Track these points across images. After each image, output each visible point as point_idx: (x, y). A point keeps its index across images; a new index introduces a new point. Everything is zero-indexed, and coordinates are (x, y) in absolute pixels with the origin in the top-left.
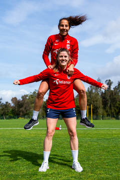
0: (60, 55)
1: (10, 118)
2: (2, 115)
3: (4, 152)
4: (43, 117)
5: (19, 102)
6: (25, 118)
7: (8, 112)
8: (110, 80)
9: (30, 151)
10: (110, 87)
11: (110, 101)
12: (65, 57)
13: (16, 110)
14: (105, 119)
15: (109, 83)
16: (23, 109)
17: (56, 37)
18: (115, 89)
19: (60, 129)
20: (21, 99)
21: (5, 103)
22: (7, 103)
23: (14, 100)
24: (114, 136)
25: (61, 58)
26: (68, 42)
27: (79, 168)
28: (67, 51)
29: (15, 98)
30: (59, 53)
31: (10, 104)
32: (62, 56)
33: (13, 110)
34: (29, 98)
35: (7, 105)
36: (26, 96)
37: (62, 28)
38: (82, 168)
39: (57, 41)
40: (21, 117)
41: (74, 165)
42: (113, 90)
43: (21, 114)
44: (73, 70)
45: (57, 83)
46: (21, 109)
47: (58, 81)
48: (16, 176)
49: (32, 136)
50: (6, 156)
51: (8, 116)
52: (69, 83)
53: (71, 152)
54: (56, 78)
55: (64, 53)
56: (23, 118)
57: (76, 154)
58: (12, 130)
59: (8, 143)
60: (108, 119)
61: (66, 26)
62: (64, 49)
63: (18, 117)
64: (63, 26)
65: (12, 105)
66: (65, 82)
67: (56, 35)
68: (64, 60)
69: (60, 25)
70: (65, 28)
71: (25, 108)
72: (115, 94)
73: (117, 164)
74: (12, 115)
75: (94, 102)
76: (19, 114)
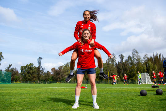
0: (84, 33)
1: (51, 82)
2: (45, 81)
3: (48, 99)
4: (74, 82)
5: (57, 71)
6: (61, 82)
7: (49, 78)
8: (122, 55)
9: (65, 98)
10: (122, 59)
11: (122, 70)
12: (88, 34)
13: (55, 77)
14: (119, 83)
15: (122, 57)
16: (60, 76)
17: (82, 22)
18: (126, 61)
19: (86, 88)
20: (58, 69)
21: (47, 72)
22: (48, 72)
23: (53, 69)
24: (123, 91)
25: (85, 35)
26: (89, 25)
27: (97, 107)
28: (89, 30)
29: (54, 68)
30: (83, 32)
31: (50, 72)
32: (85, 34)
33: (53, 77)
34: (64, 69)
35: (48, 73)
36: (61, 67)
37: (85, 16)
38: (98, 107)
39: (82, 25)
40: (59, 82)
41: (94, 105)
42: (124, 62)
43: (58, 79)
44: (94, 43)
45: (83, 51)
46: (58, 76)
47: (83, 50)
48: (57, 110)
49: (67, 91)
50: (49, 101)
51: (49, 81)
52: (91, 51)
53: (92, 97)
54: (82, 48)
55: (87, 32)
56: (59, 83)
57: (95, 97)
58: (52, 88)
59: (50, 95)
60: (121, 83)
61: (88, 15)
62: (87, 29)
63: (56, 82)
64: (86, 15)
65: (52, 73)
66: (88, 51)
67: (82, 21)
68: (86, 36)
69: (84, 14)
70: (87, 16)
71: (61, 76)
72: (126, 65)
73: (122, 105)
74: (52, 81)
75: (111, 71)
76: (57, 80)
